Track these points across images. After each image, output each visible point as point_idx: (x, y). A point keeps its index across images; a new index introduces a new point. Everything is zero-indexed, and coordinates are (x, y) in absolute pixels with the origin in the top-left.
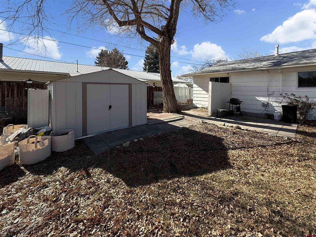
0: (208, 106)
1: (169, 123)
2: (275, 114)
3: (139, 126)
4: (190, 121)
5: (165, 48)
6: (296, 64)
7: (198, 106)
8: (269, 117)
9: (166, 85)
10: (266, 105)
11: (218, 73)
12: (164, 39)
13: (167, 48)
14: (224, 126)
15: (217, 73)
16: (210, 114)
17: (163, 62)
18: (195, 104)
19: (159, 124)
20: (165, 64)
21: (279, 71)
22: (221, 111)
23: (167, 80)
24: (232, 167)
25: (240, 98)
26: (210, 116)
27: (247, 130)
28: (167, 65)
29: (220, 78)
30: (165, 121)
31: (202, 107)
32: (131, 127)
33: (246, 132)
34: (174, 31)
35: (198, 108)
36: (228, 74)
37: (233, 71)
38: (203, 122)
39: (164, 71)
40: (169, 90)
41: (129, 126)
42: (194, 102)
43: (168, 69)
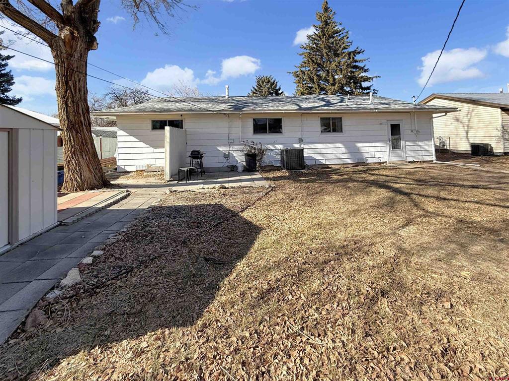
0: (164, 165)
1: (111, 208)
2: (238, 165)
3: (41, 234)
4: (146, 194)
5: (77, 55)
6: (252, 110)
7: (128, 169)
8: (233, 170)
9: (77, 132)
10: (227, 156)
11: (169, 113)
12: (72, 33)
13: (81, 55)
14: (203, 190)
15: (167, 113)
16: (167, 177)
17: (70, 83)
18: (123, 167)
19: (90, 215)
20: (75, 87)
21: (240, 116)
22: (187, 170)
23: (81, 122)
24: (262, 229)
25: (202, 150)
26: (168, 181)
27: (232, 188)
28: (80, 90)
29: (169, 121)
30: (100, 206)
31: (137, 171)
32: (16, 244)
33: (232, 189)
34: (95, 26)
35: (130, 172)
36: (181, 116)
37: (190, 113)
38: (171, 192)
39: (73, 101)
40: (86, 143)
41: (9, 243)
42: (119, 163)
43: (83, 98)
